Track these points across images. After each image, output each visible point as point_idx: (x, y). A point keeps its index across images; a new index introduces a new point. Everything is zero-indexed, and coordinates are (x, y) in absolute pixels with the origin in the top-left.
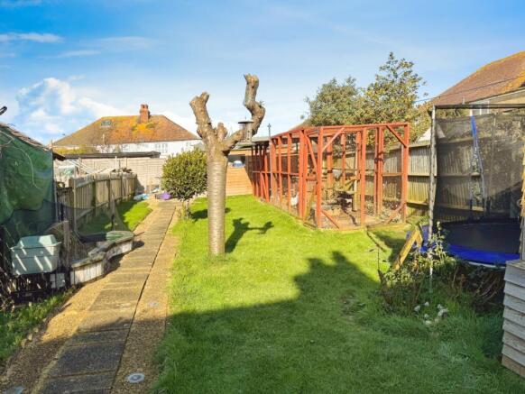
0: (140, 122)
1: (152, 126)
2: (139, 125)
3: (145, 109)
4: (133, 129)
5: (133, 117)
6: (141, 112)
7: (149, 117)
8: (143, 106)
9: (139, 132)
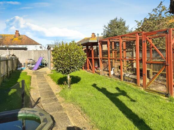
0: (15, 37)
1: (21, 39)
2: (15, 38)
3: (17, 32)
4: (12, 40)
5: (12, 35)
6: (16, 33)
7: (19, 35)
8: (17, 31)
9: (15, 41)
